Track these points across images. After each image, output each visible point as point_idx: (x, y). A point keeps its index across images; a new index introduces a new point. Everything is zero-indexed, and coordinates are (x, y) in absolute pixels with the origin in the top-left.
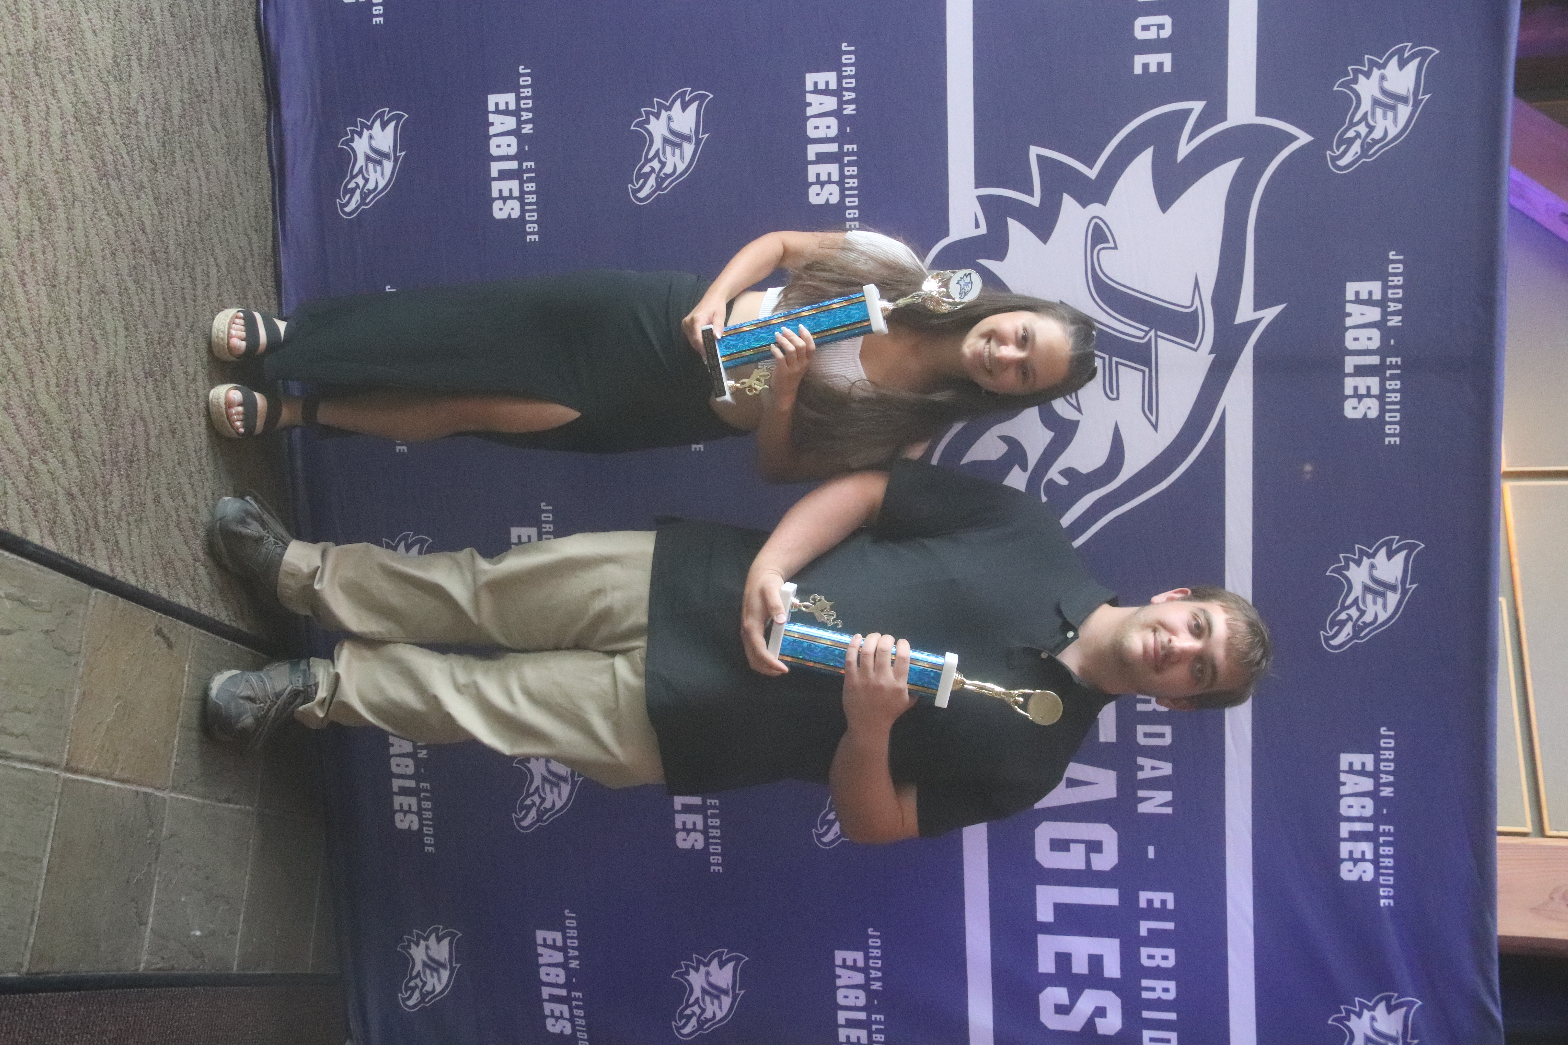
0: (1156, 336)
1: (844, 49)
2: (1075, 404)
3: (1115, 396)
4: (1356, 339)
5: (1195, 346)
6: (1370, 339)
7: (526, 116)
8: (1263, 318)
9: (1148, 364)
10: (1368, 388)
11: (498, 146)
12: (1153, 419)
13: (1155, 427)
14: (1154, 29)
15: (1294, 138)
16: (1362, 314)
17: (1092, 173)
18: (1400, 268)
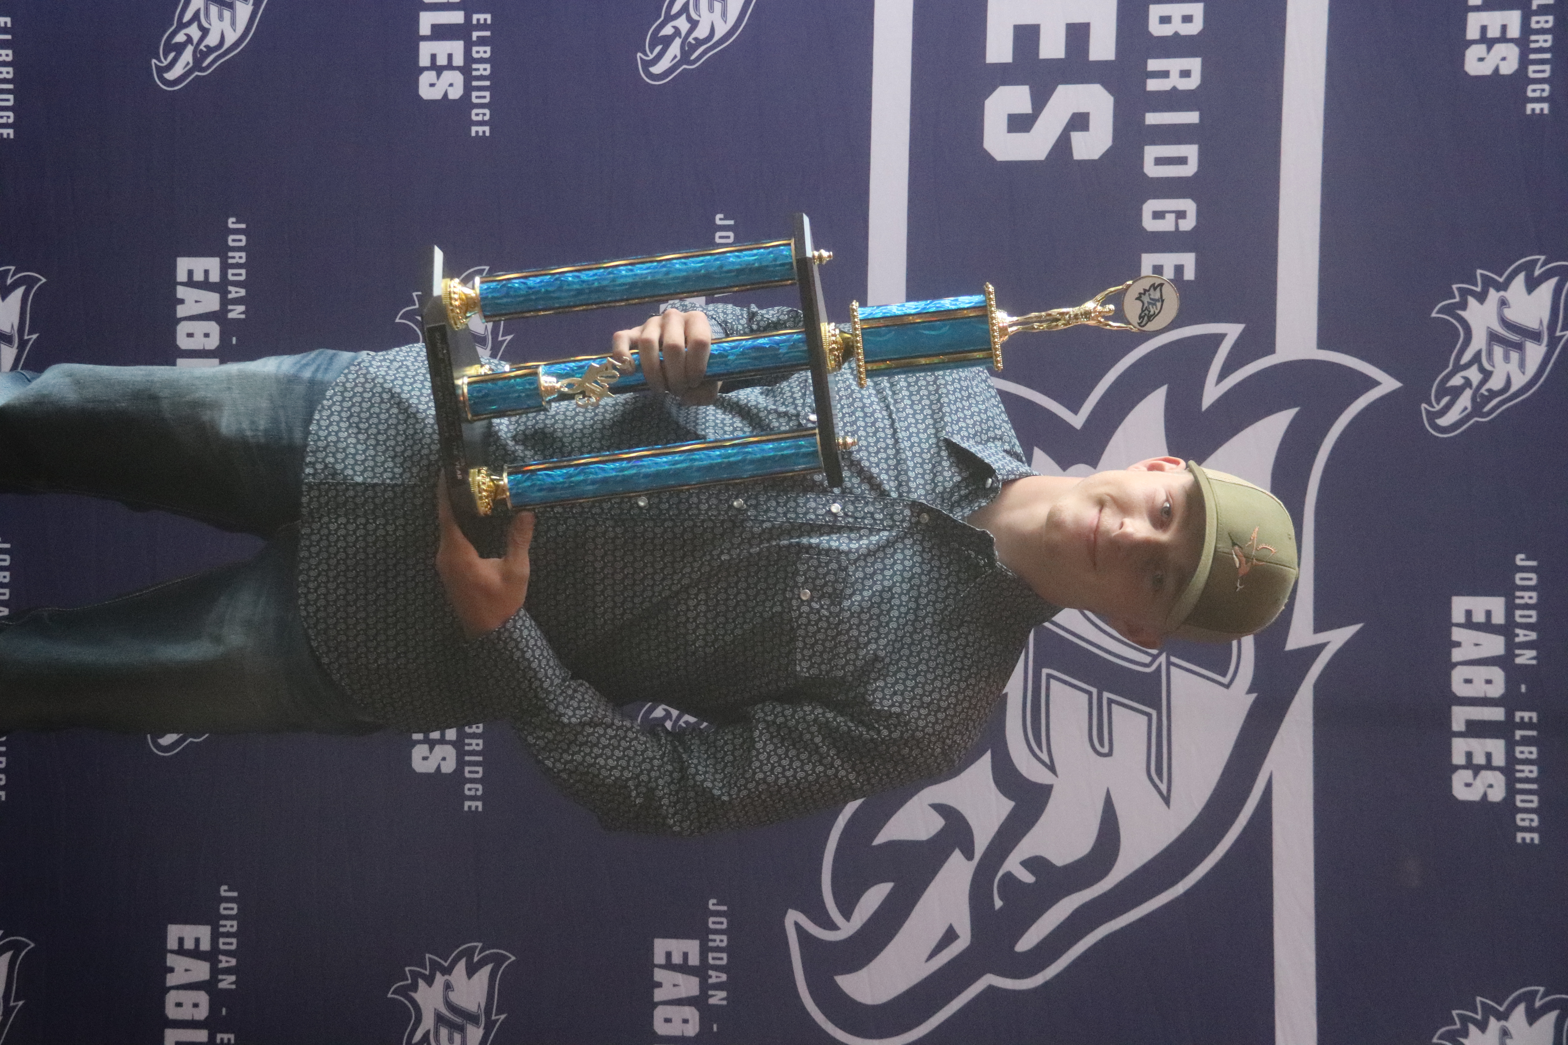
0: (1169, 664)
1: (718, 222)
2: (1047, 760)
3: (1106, 750)
4: (1468, 681)
5: (1225, 680)
6: (1489, 682)
7: (236, 292)
8: (1328, 643)
9: (1156, 704)
10: (1489, 756)
11: (190, 335)
12: (1163, 787)
13: (1167, 800)
14: (1171, 218)
15: (1375, 383)
16: (1476, 645)
17: (1077, 420)
18: (1533, 579)
